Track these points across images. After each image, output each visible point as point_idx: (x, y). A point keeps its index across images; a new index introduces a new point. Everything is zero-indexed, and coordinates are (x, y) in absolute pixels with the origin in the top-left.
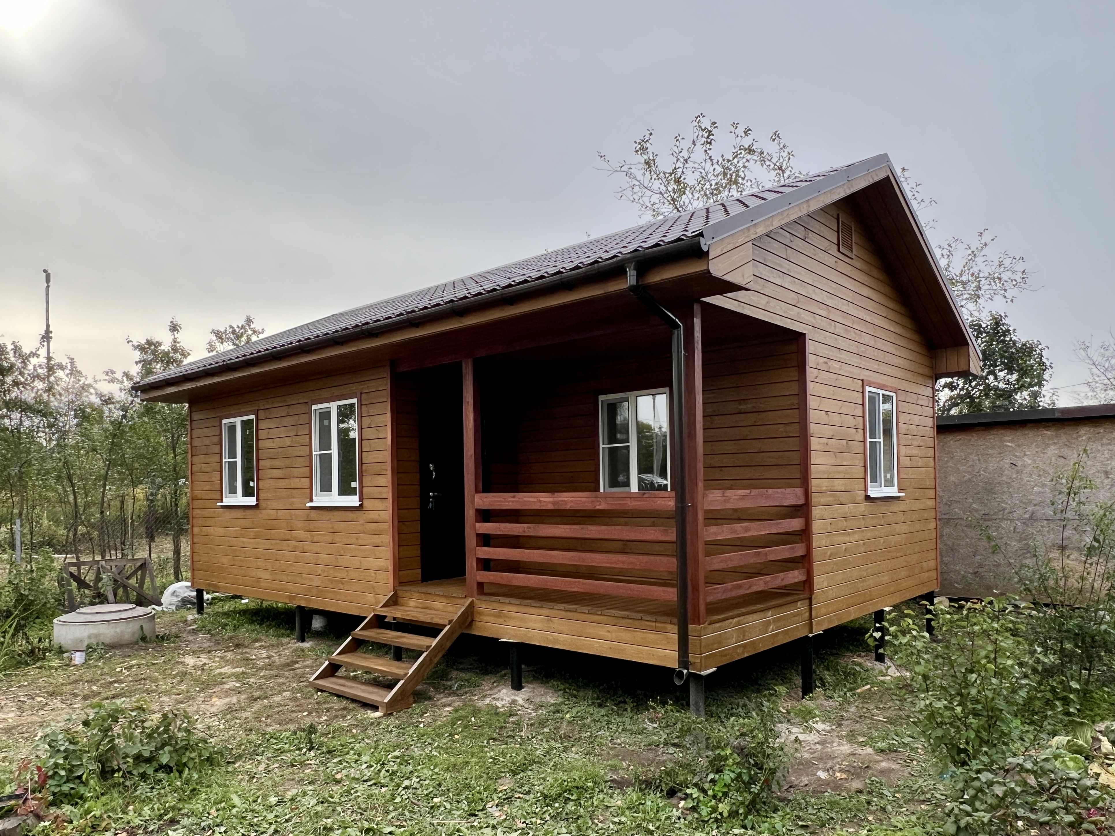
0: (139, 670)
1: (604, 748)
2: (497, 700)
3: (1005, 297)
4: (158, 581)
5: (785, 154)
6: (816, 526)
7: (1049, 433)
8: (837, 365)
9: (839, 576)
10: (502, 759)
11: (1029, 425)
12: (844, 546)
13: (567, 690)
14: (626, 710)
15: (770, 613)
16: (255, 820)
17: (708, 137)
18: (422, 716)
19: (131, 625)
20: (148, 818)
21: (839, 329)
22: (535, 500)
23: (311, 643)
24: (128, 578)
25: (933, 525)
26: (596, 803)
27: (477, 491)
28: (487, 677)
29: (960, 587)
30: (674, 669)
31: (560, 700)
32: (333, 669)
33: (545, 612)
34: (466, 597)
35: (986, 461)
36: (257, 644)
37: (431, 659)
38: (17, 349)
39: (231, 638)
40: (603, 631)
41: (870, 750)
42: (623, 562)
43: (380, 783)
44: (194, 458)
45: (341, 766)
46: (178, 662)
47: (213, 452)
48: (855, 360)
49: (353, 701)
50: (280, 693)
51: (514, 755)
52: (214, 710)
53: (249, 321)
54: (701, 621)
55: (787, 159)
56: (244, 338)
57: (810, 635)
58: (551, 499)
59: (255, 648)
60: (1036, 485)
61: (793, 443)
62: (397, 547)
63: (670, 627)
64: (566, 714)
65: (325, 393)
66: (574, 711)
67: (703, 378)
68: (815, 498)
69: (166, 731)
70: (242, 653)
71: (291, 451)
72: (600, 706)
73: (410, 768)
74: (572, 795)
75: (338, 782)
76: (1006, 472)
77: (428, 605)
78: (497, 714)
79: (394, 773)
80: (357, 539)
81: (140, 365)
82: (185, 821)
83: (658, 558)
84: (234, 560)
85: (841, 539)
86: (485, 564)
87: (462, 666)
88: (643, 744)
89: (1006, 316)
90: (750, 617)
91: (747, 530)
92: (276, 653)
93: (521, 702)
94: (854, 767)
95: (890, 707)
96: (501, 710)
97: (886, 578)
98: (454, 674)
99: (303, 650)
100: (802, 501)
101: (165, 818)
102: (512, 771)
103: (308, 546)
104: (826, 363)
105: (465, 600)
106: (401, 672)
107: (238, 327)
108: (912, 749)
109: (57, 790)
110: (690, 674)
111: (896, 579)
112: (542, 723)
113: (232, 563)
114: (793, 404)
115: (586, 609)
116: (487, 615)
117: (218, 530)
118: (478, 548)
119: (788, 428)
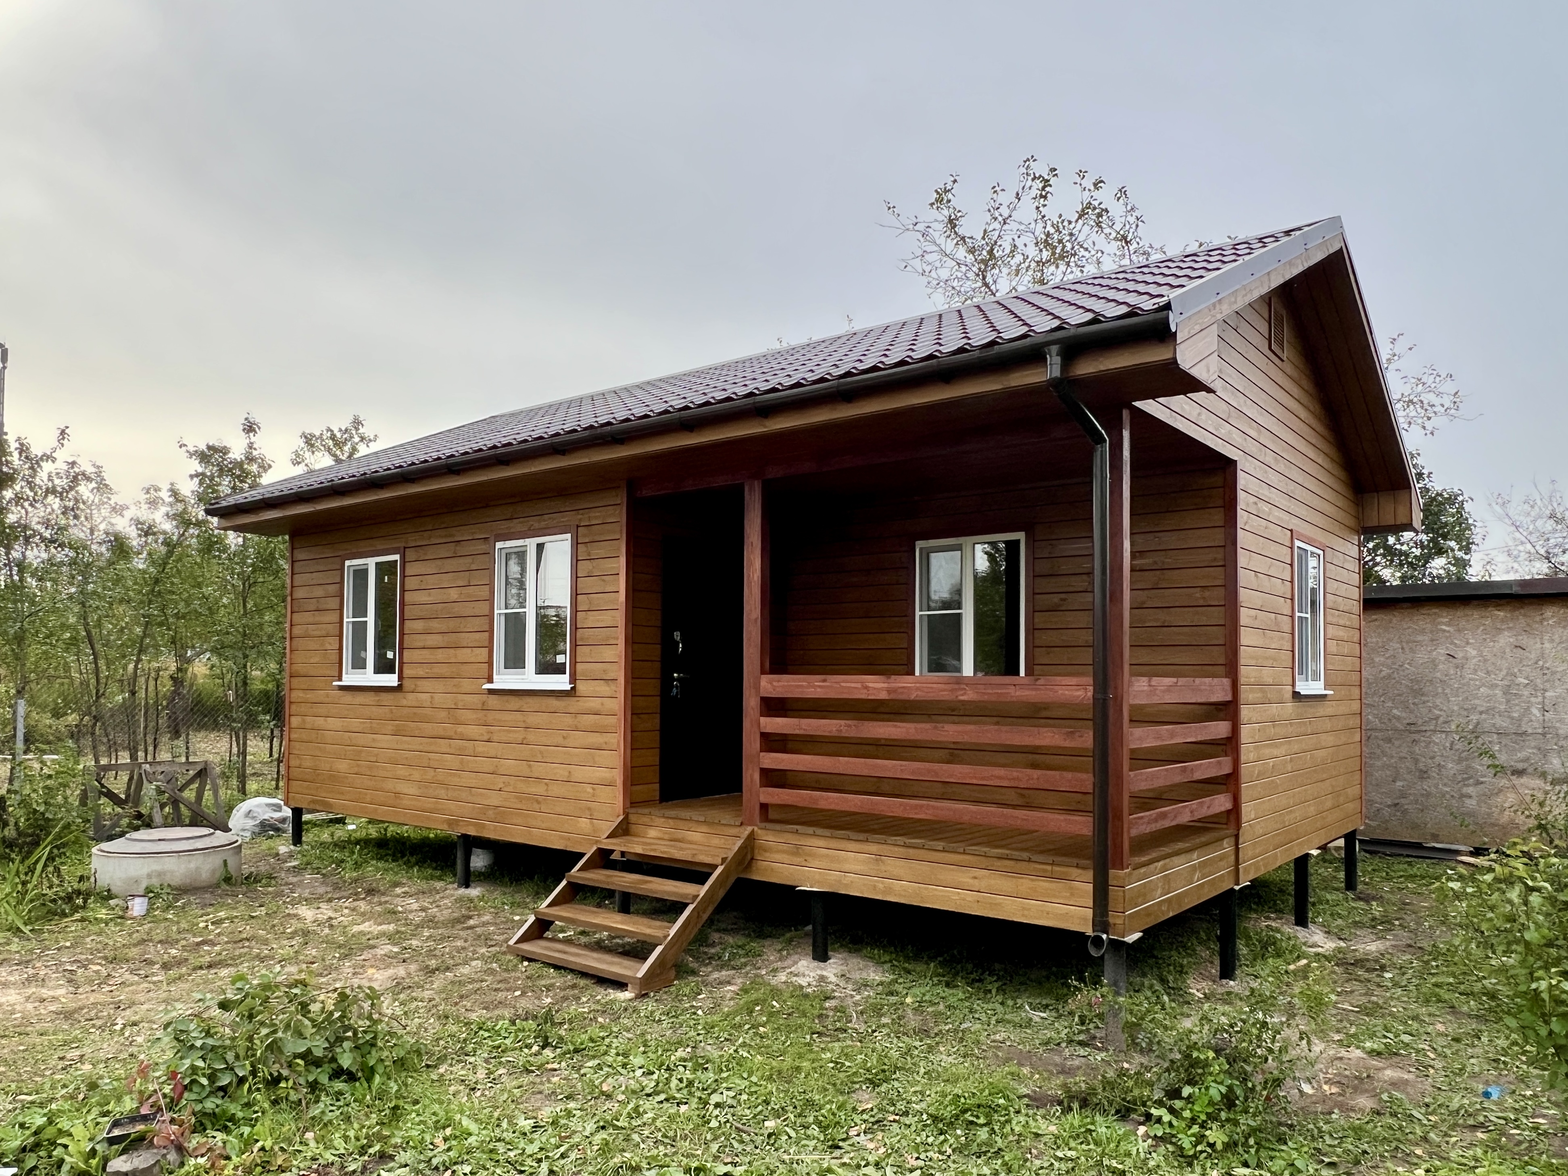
0: (233, 925)
1: (985, 1047)
2: (797, 975)
3: (1424, 428)
4: (224, 796)
5: (1132, 220)
6: (1245, 732)
7: (1502, 614)
8: (1265, 508)
9: (1267, 804)
10: (847, 1064)
11: (1475, 602)
12: (1271, 763)
13: (895, 963)
15: (1195, 855)
16: (512, 1154)
17: (1042, 189)
18: (694, 999)
19: (209, 859)
20: (343, 1151)
21: (1269, 458)
22: (859, 685)
23: (479, 889)
24: (181, 789)
25: (1357, 738)
26: (1017, 1129)
27: (765, 672)
28: (767, 943)
29: (1374, 824)
30: (1082, 934)
31: (890, 976)
32: (541, 928)
33: (873, 848)
34: (742, 824)
35: (1412, 650)
36: (398, 890)
37: (699, 914)
39: (355, 880)
40: (965, 877)
41: (1358, 1053)
42: (1000, 778)
43: (674, 1098)
44: (295, 615)
45: (602, 1073)
46: (289, 915)
47: (328, 607)
48: (1283, 502)
49: (584, 974)
50: (466, 963)
53: (357, 423)
54: (1125, 865)
55: (1134, 226)
56: (347, 448)
57: (1237, 888)
58: (886, 685)
59: (398, 896)
60: (1483, 685)
61: (1217, 615)
62: (629, 751)
63: (1075, 872)
64: (905, 997)
65: (517, 526)
66: (916, 992)
67: (1132, 515)
68: (1246, 694)
70: (380, 904)
71: (457, 609)
72: (950, 985)
73: (711, 1076)
74: (978, 1117)
75: (609, 1096)
76: (1441, 667)
78: (805, 996)
79: (690, 1083)
80: (564, 738)
81: (196, 480)
82: (403, 1157)
83: (1056, 773)
84: (358, 766)
85: (1267, 752)
86: (770, 777)
88: (1037, 1041)
90: (1176, 860)
91: (1172, 735)
92: (431, 903)
93: (833, 979)
94: (1347, 1076)
95: (1352, 992)
96: (809, 990)
97: (1312, 808)
99: (471, 900)
100: (1229, 698)
101: (371, 1151)
103: (481, 747)
104: (1256, 503)
105: (741, 829)
106: (659, 933)
107: (340, 430)
108: (1418, 1051)
109: (198, 1107)
110: (1111, 941)
111: (1321, 810)
112: (877, 1011)
113: (356, 770)
114: (1215, 559)
115: (940, 845)
116: (778, 851)
117: (334, 723)
118: (762, 754)
119: (1207, 594)
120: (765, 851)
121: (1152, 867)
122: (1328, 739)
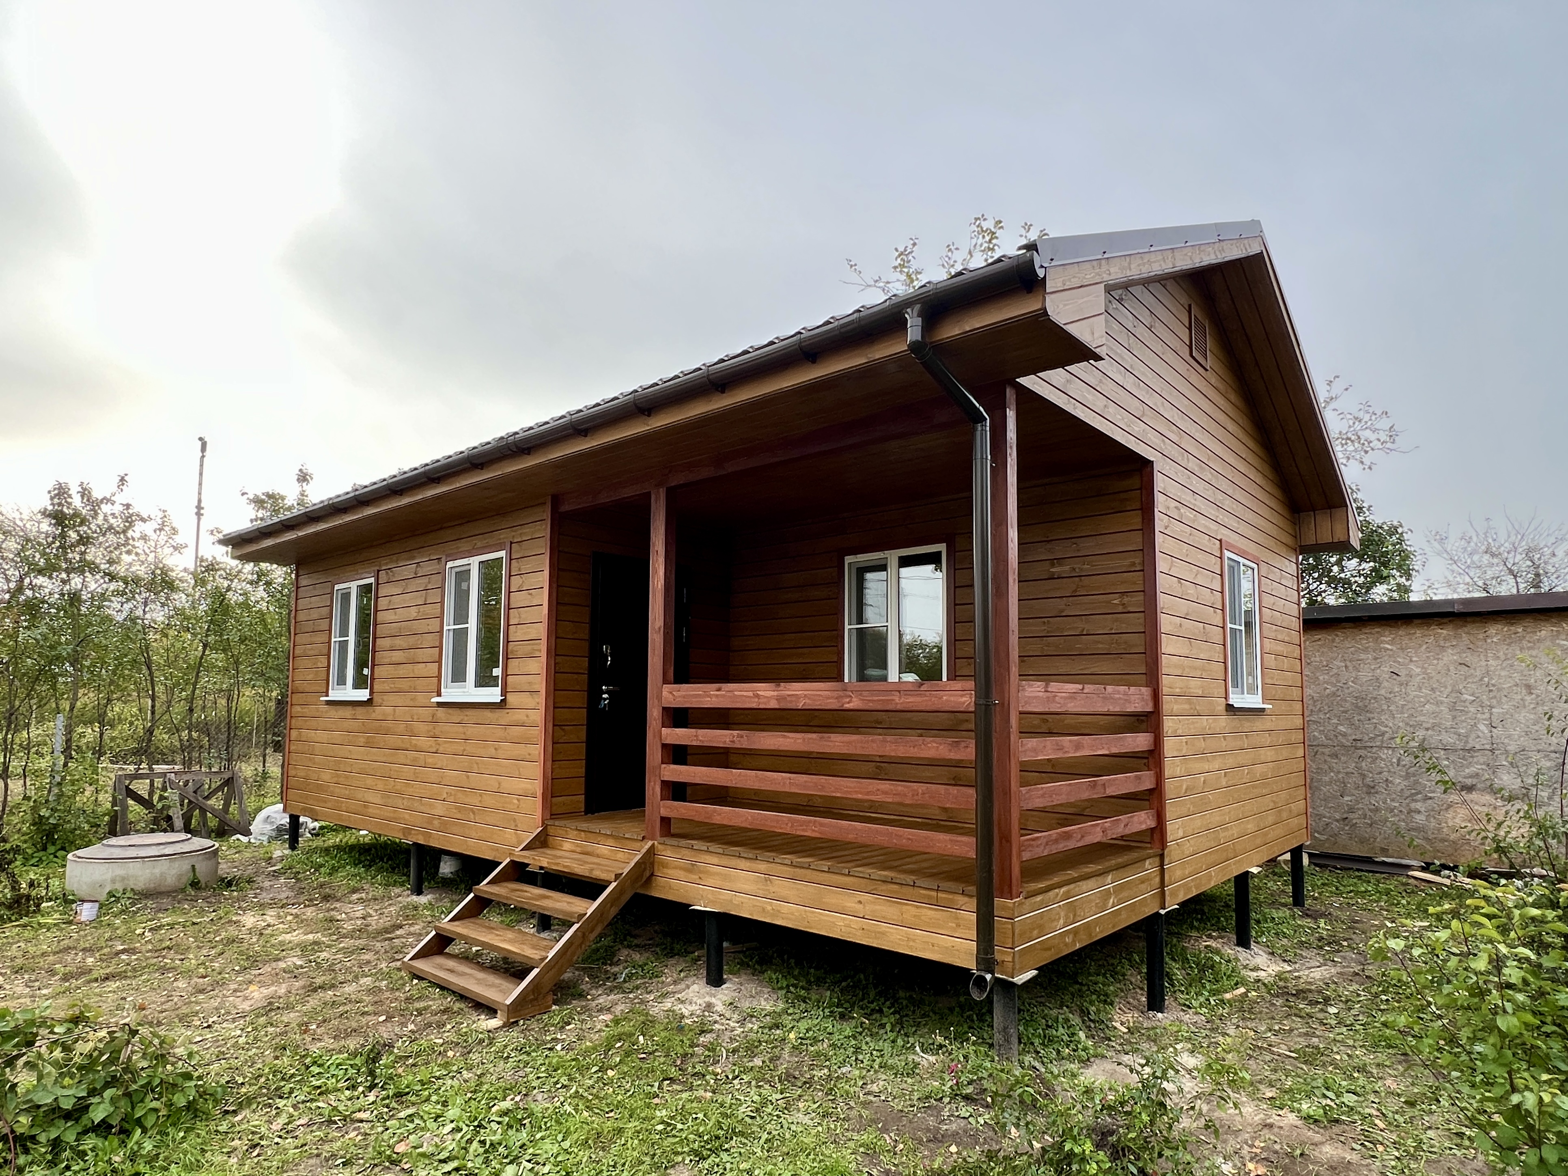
0: (169, 932)
1: (852, 1104)
2: (683, 1002)
3: (1362, 463)
4: (251, 803)
6: (1169, 746)
7: (1444, 632)
8: (1190, 514)
9: (1197, 822)
11: (1418, 621)
12: (1202, 777)
13: (792, 989)
14: (883, 1026)
15: (1109, 878)
17: (990, 241)
18: (562, 1028)
19: (176, 864)
21: (1193, 464)
22: (751, 694)
23: (430, 896)
24: (207, 798)
25: (1300, 753)
27: (665, 681)
28: (672, 961)
29: (1323, 838)
30: (968, 970)
31: (781, 1005)
32: (440, 943)
33: (762, 866)
34: (644, 838)
35: (1356, 669)
36: (355, 896)
37: (584, 934)
38: (85, 493)
39: (321, 886)
40: (850, 901)
41: (1292, 1118)
42: (885, 793)
44: (299, 637)
45: (410, 1127)
46: (230, 921)
47: (321, 628)
48: (1212, 512)
49: (461, 998)
50: (356, 979)
51: (701, 1116)
52: (246, 1006)
54: (1014, 892)
57: (1163, 912)
58: (775, 693)
59: (350, 903)
60: (1428, 702)
61: (1136, 622)
62: (549, 763)
63: (961, 900)
64: (790, 1032)
65: (464, 545)
66: (803, 1025)
68: (1168, 704)
70: (328, 910)
71: (416, 626)
72: (842, 1017)
76: (1386, 684)
77: (589, 849)
78: (681, 1029)
80: (496, 749)
84: (338, 776)
85: (1197, 766)
86: (674, 791)
87: (636, 941)
88: (916, 1096)
90: (1084, 885)
91: (1078, 747)
92: (376, 911)
93: (720, 1008)
94: (1276, 1152)
95: (1291, 1030)
96: (688, 1021)
97: (1250, 825)
98: (623, 955)
99: (416, 908)
100: (1149, 708)
102: (696, 1153)
103: (430, 759)
104: (1178, 509)
105: (643, 843)
106: (536, 955)
108: (1364, 1118)
110: (997, 981)
111: (1262, 826)
112: (751, 1049)
113: (335, 780)
114: (1133, 564)
115: (825, 865)
116: (675, 868)
117: (322, 735)
118: (663, 766)
119: (1126, 600)
120: (667, 867)
121: (1051, 894)
122: (1269, 754)
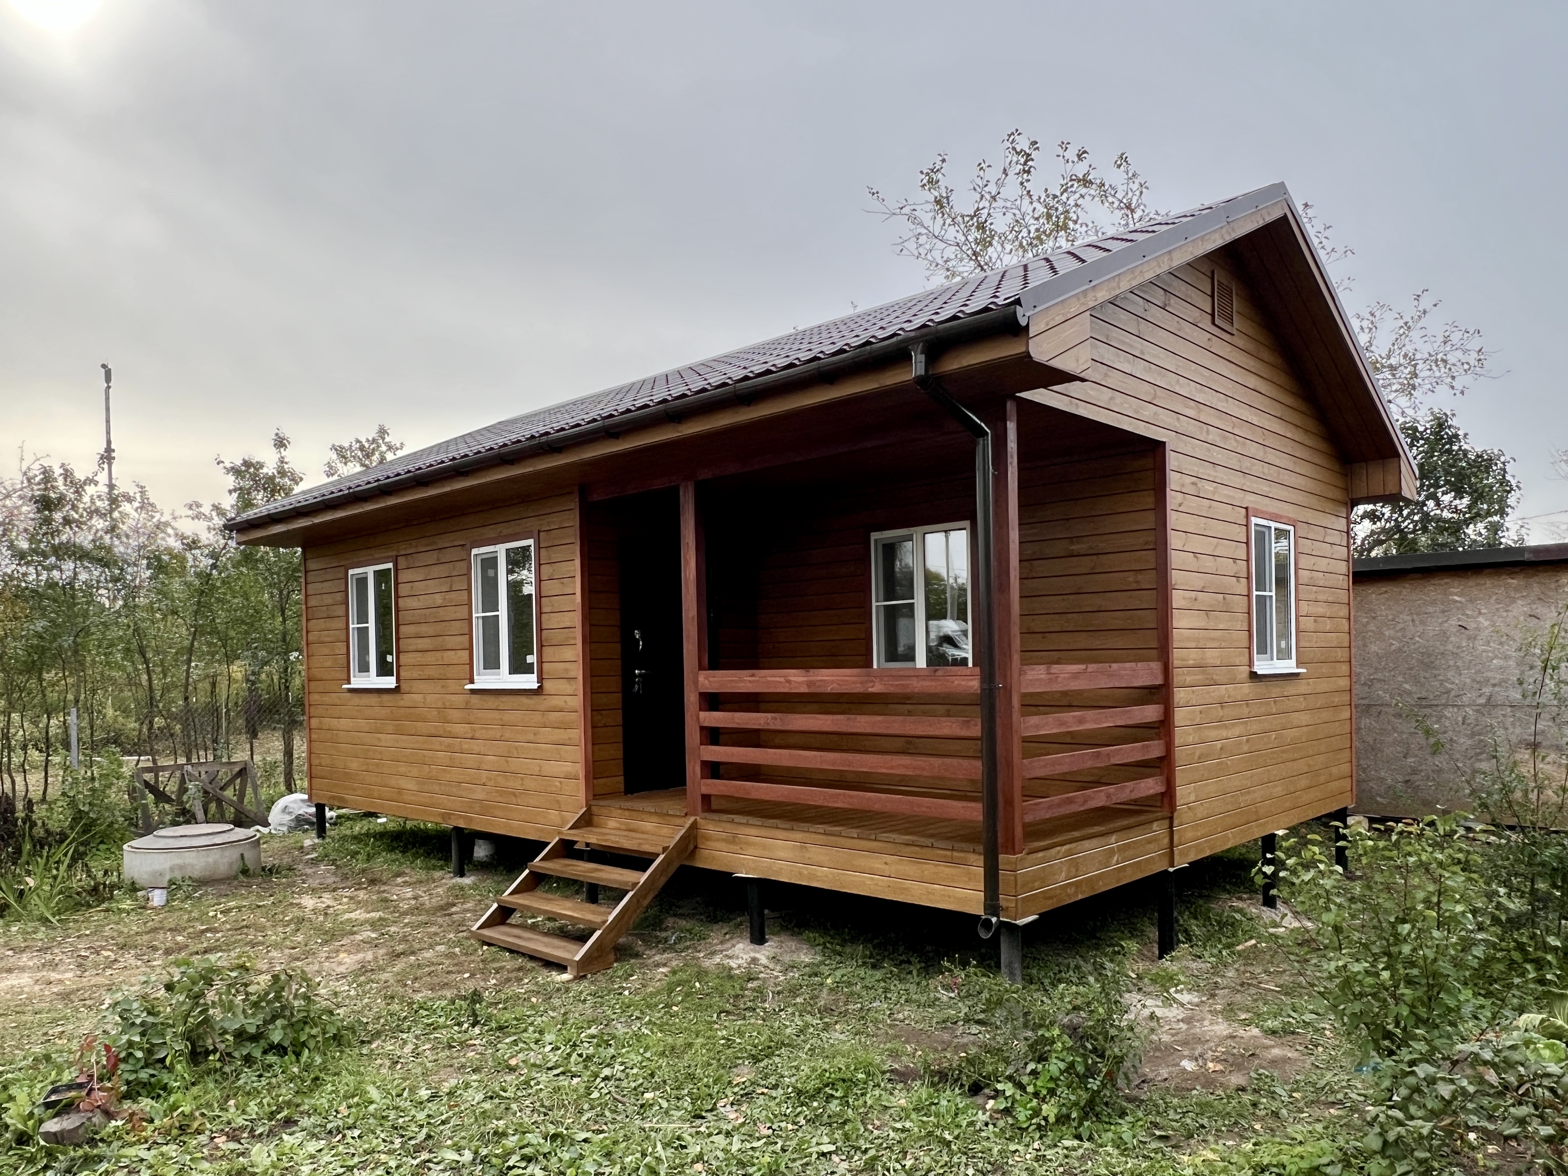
0: (239, 914)
1: (881, 1026)
2: (730, 957)
3: (1452, 387)
4: (264, 793)
5: (1135, 187)
6: (1180, 716)
7: (1515, 581)
8: (1209, 487)
9: (1212, 786)
10: (738, 1041)
11: (1488, 571)
12: (1219, 744)
13: (828, 945)
14: (910, 973)
15: (1113, 838)
16: (401, 1120)
17: (1025, 163)
18: (626, 979)
19: (227, 853)
20: (254, 1116)
21: (1214, 436)
22: (782, 679)
23: (473, 878)
24: (222, 789)
25: (1346, 714)
26: (869, 1102)
27: (701, 668)
28: (716, 927)
29: (1384, 801)
30: (979, 917)
31: (819, 958)
32: (503, 915)
33: (798, 836)
34: (686, 814)
35: (1423, 623)
36: (399, 880)
37: (638, 901)
38: (67, 474)
39: (364, 871)
40: (877, 862)
41: (1256, 1031)
42: (905, 767)
43: (570, 1071)
44: (311, 623)
45: (516, 1048)
46: (292, 904)
47: (336, 614)
48: (1237, 480)
49: (532, 958)
50: (431, 946)
51: (755, 1034)
52: (342, 969)
53: (383, 432)
54: (1017, 850)
55: (1138, 193)
56: (376, 457)
57: (1171, 870)
58: (805, 679)
59: (397, 885)
60: (1496, 657)
61: (1148, 599)
62: (590, 746)
63: (972, 857)
64: (827, 978)
65: (490, 532)
66: (838, 973)
67: (1021, 506)
68: (1179, 676)
69: (278, 998)
70: (379, 892)
71: (443, 614)
72: (874, 967)
73: (612, 1051)
74: (837, 1090)
75: (512, 1069)
76: (1453, 639)
77: (632, 827)
78: (731, 977)
79: (589, 1058)
80: (536, 734)
81: (235, 495)
82: (305, 1122)
83: (954, 761)
84: (367, 764)
85: (1213, 734)
86: (713, 770)
87: (680, 911)
88: (935, 1020)
89: (1453, 415)
90: (1086, 844)
91: (1081, 721)
92: (425, 892)
93: (764, 961)
94: (1234, 1055)
95: (1284, 971)
96: (737, 972)
97: (1279, 789)
98: (670, 922)
99: (462, 889)
100: (1159, 681)
101: (279, 1117)
102: (753, 1057)
103: (466, 745)
104: (1194, 484)
105: (686, 819)
106: (598, 919)
107: (368, 441)
108: (1316, 1030)
109: (132, 1077)
110: (1001, 924)
111: (1293, 789)
112: (794, 991)
113: (364, 768)
114: (1146, 543)
115: (854, 833)
116: (717, 840)
117: (345, 723)
118: (702, 747)
119: (1140, 577)
120: (707, 840)
121: (1053, 851)
122: (1304, 718)
